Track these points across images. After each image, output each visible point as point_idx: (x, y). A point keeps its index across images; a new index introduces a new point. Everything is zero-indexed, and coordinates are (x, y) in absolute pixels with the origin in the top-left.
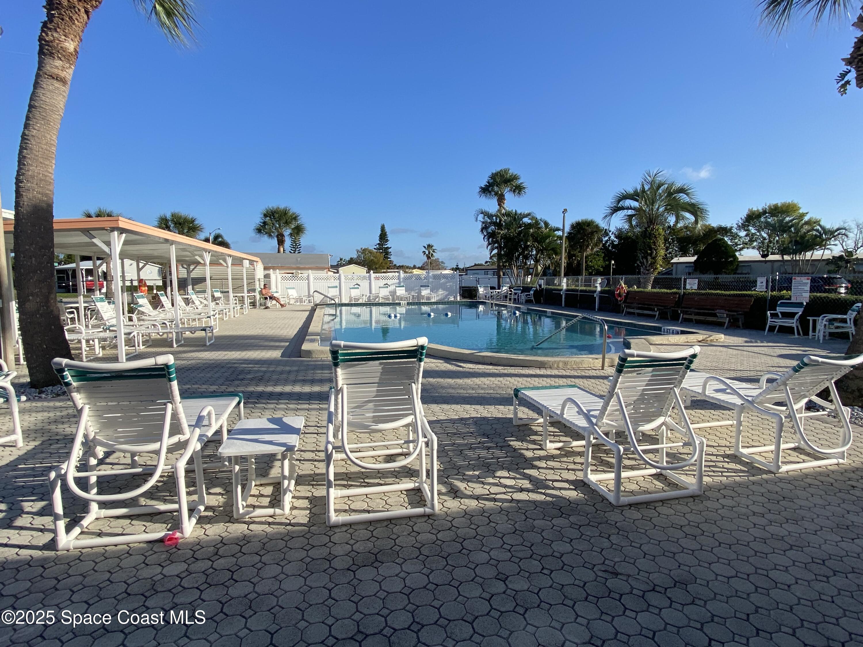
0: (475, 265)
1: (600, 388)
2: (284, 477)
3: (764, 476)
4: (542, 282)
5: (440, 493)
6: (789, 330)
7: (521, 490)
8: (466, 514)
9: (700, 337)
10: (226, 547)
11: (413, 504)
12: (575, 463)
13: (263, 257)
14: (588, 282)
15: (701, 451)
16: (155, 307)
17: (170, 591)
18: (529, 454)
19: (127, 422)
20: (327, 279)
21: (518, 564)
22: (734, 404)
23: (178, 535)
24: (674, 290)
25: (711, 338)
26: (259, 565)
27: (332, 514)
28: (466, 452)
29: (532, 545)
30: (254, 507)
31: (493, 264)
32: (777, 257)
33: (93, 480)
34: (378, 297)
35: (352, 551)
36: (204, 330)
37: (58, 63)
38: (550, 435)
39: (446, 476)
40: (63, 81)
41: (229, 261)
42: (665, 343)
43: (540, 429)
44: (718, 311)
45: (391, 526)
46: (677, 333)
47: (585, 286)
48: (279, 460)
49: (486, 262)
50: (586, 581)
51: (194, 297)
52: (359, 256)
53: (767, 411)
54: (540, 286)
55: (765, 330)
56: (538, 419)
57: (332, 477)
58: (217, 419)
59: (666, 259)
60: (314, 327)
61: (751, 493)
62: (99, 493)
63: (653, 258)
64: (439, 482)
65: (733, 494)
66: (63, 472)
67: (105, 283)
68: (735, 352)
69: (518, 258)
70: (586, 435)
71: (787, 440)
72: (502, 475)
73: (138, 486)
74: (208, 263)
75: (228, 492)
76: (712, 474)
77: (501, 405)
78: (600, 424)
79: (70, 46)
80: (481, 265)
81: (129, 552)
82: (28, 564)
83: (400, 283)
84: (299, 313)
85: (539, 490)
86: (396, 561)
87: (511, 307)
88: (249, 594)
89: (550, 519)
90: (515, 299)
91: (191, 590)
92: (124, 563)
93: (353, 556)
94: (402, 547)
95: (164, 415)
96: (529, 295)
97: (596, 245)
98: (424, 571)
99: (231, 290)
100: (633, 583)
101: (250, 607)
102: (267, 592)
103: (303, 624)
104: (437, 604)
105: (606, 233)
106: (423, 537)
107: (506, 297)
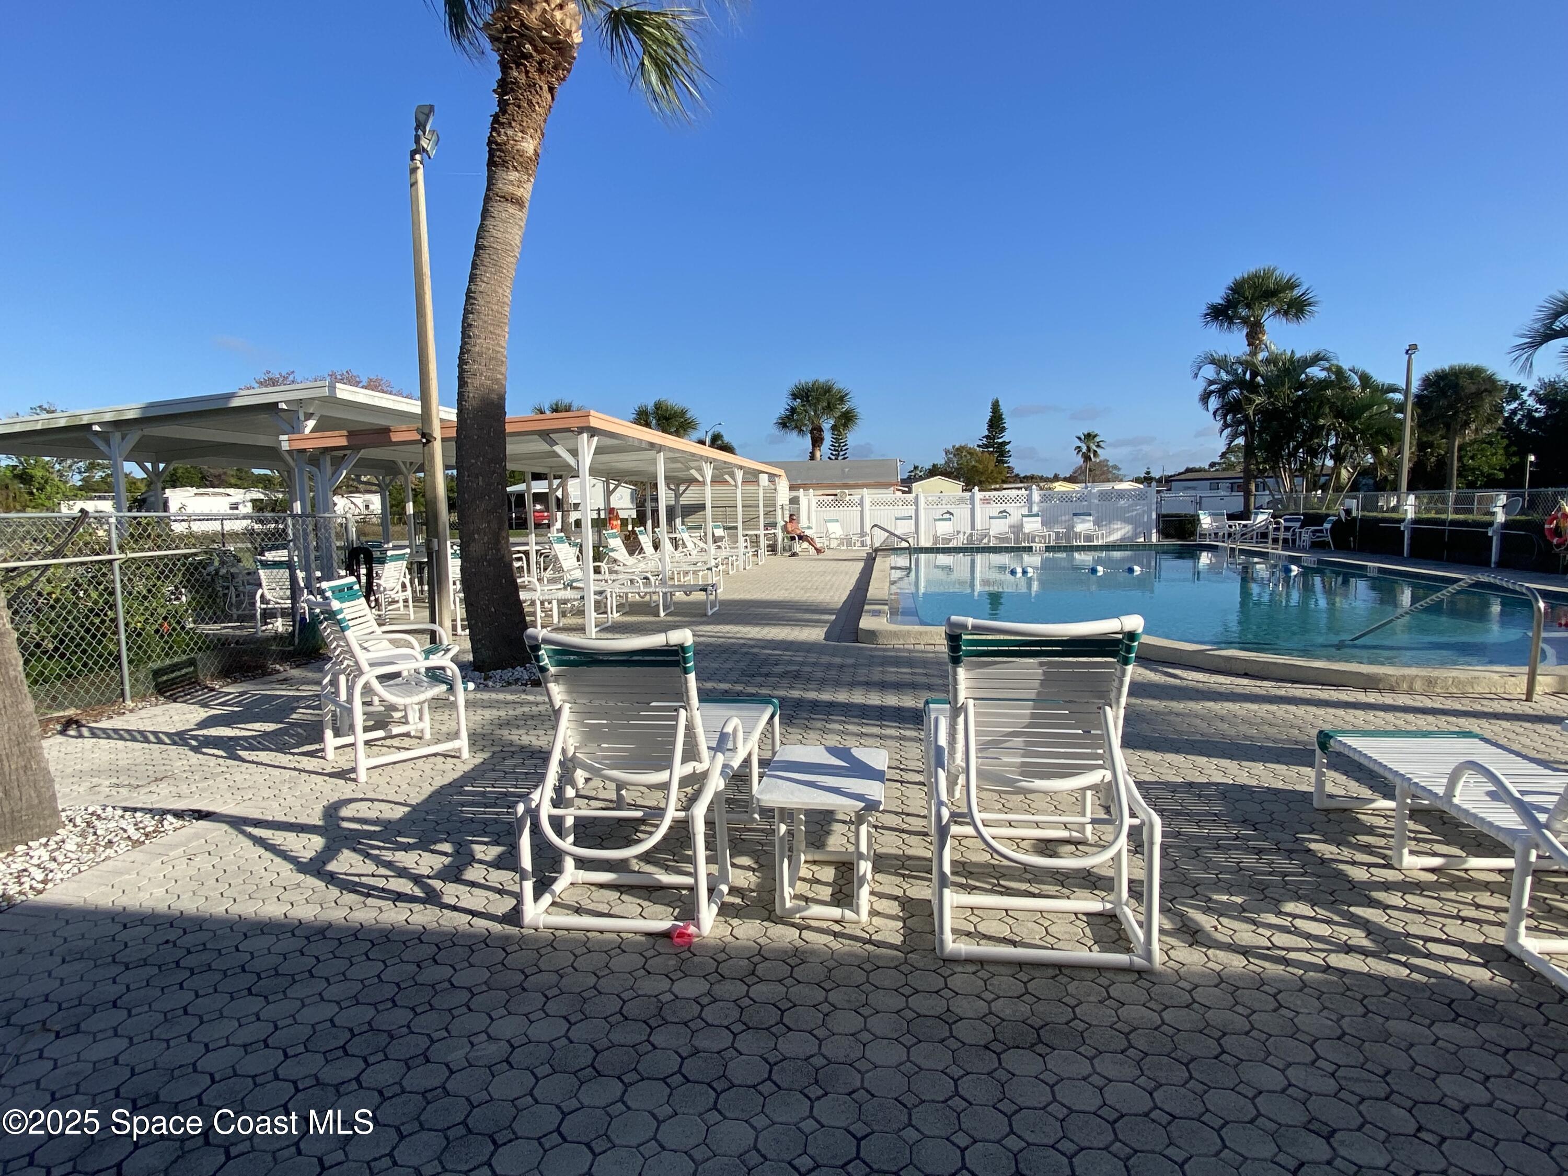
0: (1188, 470)
1: (1528, 741)
2: (861, 856)
4: (1351, 504)
5: (1162, 931)
7: (1348, 949)
8: (1222, 980)
10: (767, 964)
11: (1101, 942)
12: (1478, 906)
13: (789, 468)
14: (1466, 504)
16: (631, 553)
17: (685, 1024)
18: (1359, 874)
19: (612, 735)
20: (893, 503)
21: (1356, 1107)
23: (692, 929)
26: (826, 1008)
27: (948, 936)
28: (1210, 854)
29: (1388, 1072)
30: (807, 900)
31: (1228, 466)
33: (569, 822)
34: (987, 535)
35: (991, 1013)
36: (704, 589)
37: (513, 176)
38: (1410, 838)
39: (1170, 897)
40: (518, 202)
41: (739, 475)
43: (1381, 822)
45: (1063, 979)
47: (1459, 511)
48: (848, 823)
49: (1213, 465)
51: (685, 536)
52: (949, 461)
54: (1348, 512)
56: (1373, 801)
57: (947, 869)
58: (745, 740)
60: (877, 588)
62: (575, 844)
64: (1164, 910)
66: (533, 805)
67: (559, 514)
69: (1293, 454)
70: (1516, 846)
72: (1297, 912)
73: (629, 842)
74: (708, 479)
75: (761, 866)
77: (1278, 762)
78: (1558, 826)
79: (529, 146)
80: (1204, 470)
81: (621, 947)
82: (484, 941)
83: (1030, 509)
84: (846, 563)
85: (1391, 956)
86: (1080, 1050)
87: (1280, 556)
88: (812, 1056)
89: (1428, 1022)
90: (1285, 541)
91: (718, 1030)
92: (615, 964)
93: (993, 1024)
94: (1090, 1025)
95: (675, 727)
96: (1321, 531)
97: (1488, 421)
98: (1142, 1082)
99: (740, 525)
101: (816, 1081)
102: (842, 1059)
103: (911, 1134)
104: (1175, 1154)
105: (1514, 393)
106: (1132, 1013)
107: (1265, 535)
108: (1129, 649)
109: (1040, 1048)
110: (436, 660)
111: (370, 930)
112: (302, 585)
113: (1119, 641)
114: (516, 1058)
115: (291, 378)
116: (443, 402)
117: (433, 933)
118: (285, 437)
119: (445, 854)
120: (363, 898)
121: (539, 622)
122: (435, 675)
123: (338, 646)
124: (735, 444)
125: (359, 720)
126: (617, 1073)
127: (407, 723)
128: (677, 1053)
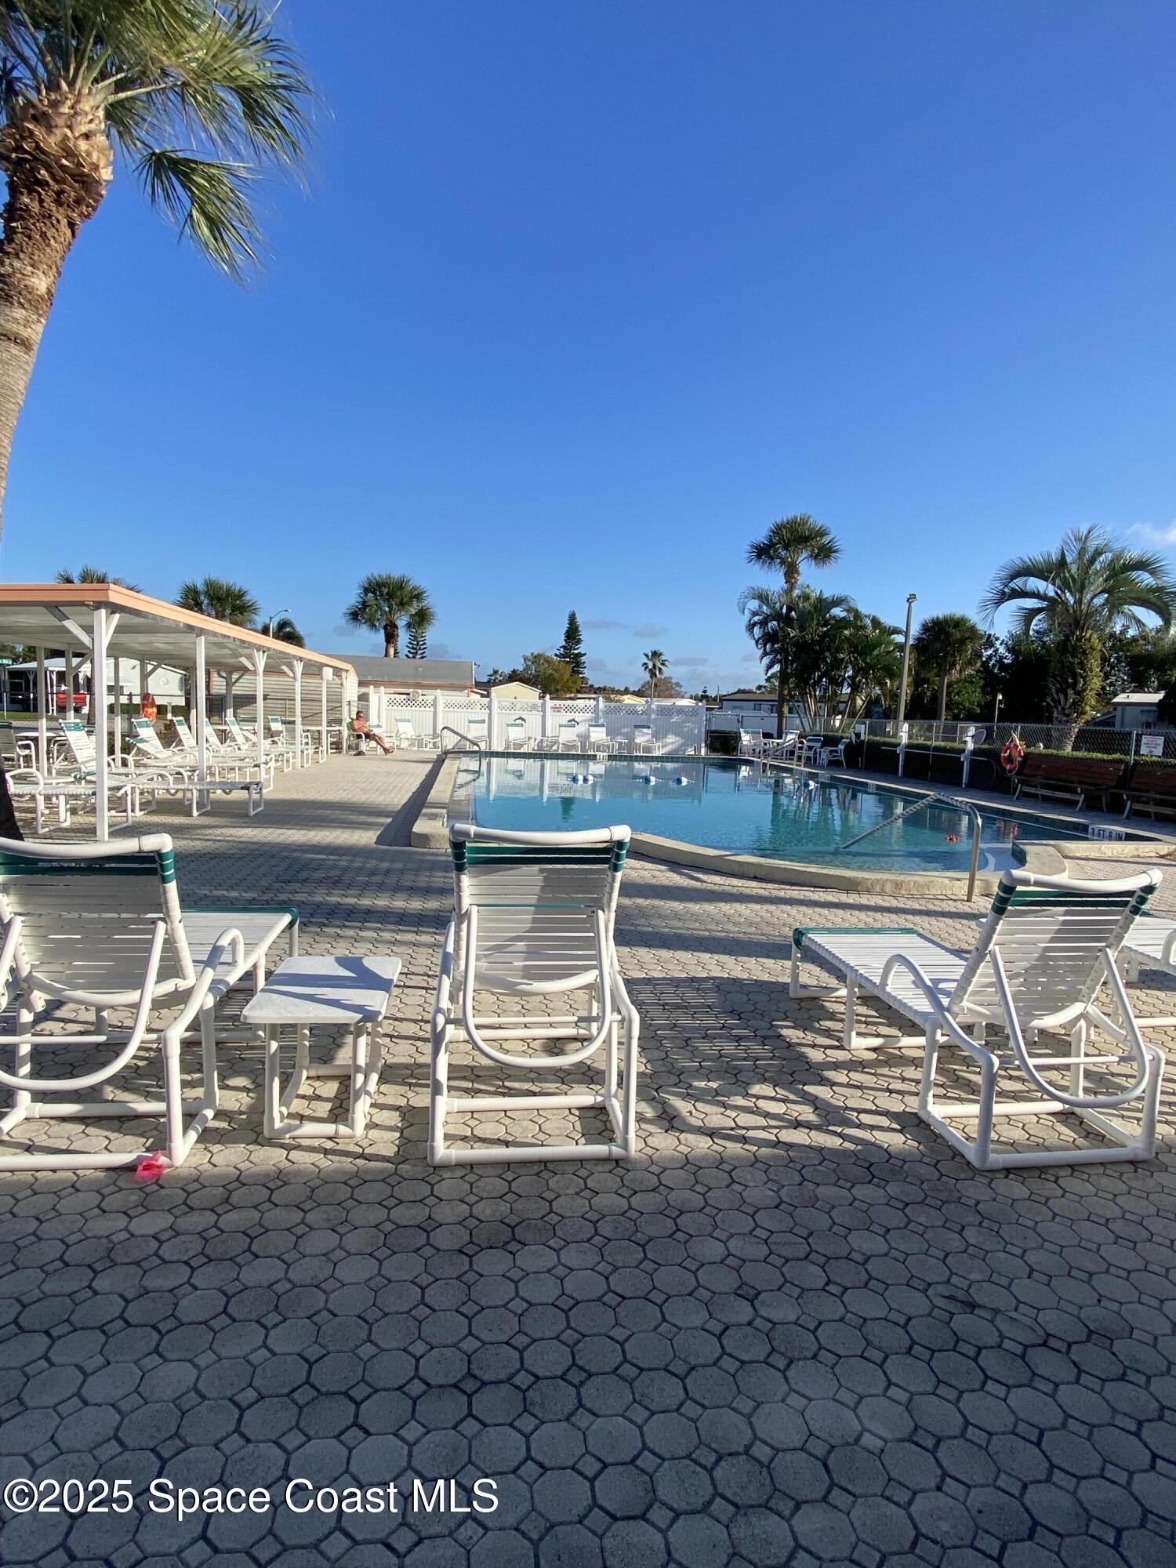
0: (740, 691)
1: (961, 936)
2: (358, 1069)
4: (861, 728)
5: (640, 1118)
7: (797, 1124)
8: (688, 1162)
9: (1164, 849)
10: (244, 1190)
11: (590, 1136)
12: (904, 1079)
13: (356, 662)
14: (950, 733)
15: (1156, 1073)
16: (167, 744)
17: (138, 1264)
18: (816, 1056)
19: (89, 951)
20: (468, 706)
21: (779, 1269)
23: (163, 1160)
24: (1117, 756)
26: (301, 1229)
27: (439, 1143)
28: (697, 1043)
29: (811, 1234)
30: (302, 1118)
31: (771, 690)
33: (25, 1050)
34: (556, 742)
35: (471, 1216)
36: (246, 788)
37: (19, 313)
38: (859, 1022)
39: (656, 1087)
40: (25, 345)
41: (299, 667)
42: (1093, 855)
43: (841, 1008)
45: (545, 1174)
46: (1119, 838)
47: (944, 739)
48: (350, 1036)
49: (759, 687)
50: (912, 1313)
51: (235, 729)
52: (527, 668)
54: (858, 735)
56: (837, 989)
57: (442, 1074)
58: (247, 954)
59: (1104, 696)
60: (440, 791)
62: (33, 1076)
63: (1079, 693)
64: (640, 1097)
67: (87, 697)
69: (818, 683)
70: (927, 1028)
72: (761, 1093)
73: (104, 1064)
74: (261, 668)
75: (257, 1086)
77: (768, 957)
78: (956, 1009)
79: (41, 283)
80: (750, 692)
81: (75, 1185)
83: (597, 719)
84: (414, 765)
85: (831, 1128)
86: (550, 1243)
87: (801, 772)
88: (277, 1282)
89: (849, 1184)
90: (808, 759)
91: (174, 1266)
92: (64, 1205)
93: (471, 1227)
94: (563, 1217)
96: (836, 751)
97: (970, 663)
98: (601, 1267)
99: (298, 720)
100: (1004, 1327)
101: (276, 1307)
102: (309, 1281)
103: (368, 1350)
104: (619, 1333)
105: (990, 642)
106: (603, 1201)
107: (792, 753)
108: (619, 855)
109: (513, 1246)
113: (610, 850)
126: (45, 1327)
128: (121, 1296)
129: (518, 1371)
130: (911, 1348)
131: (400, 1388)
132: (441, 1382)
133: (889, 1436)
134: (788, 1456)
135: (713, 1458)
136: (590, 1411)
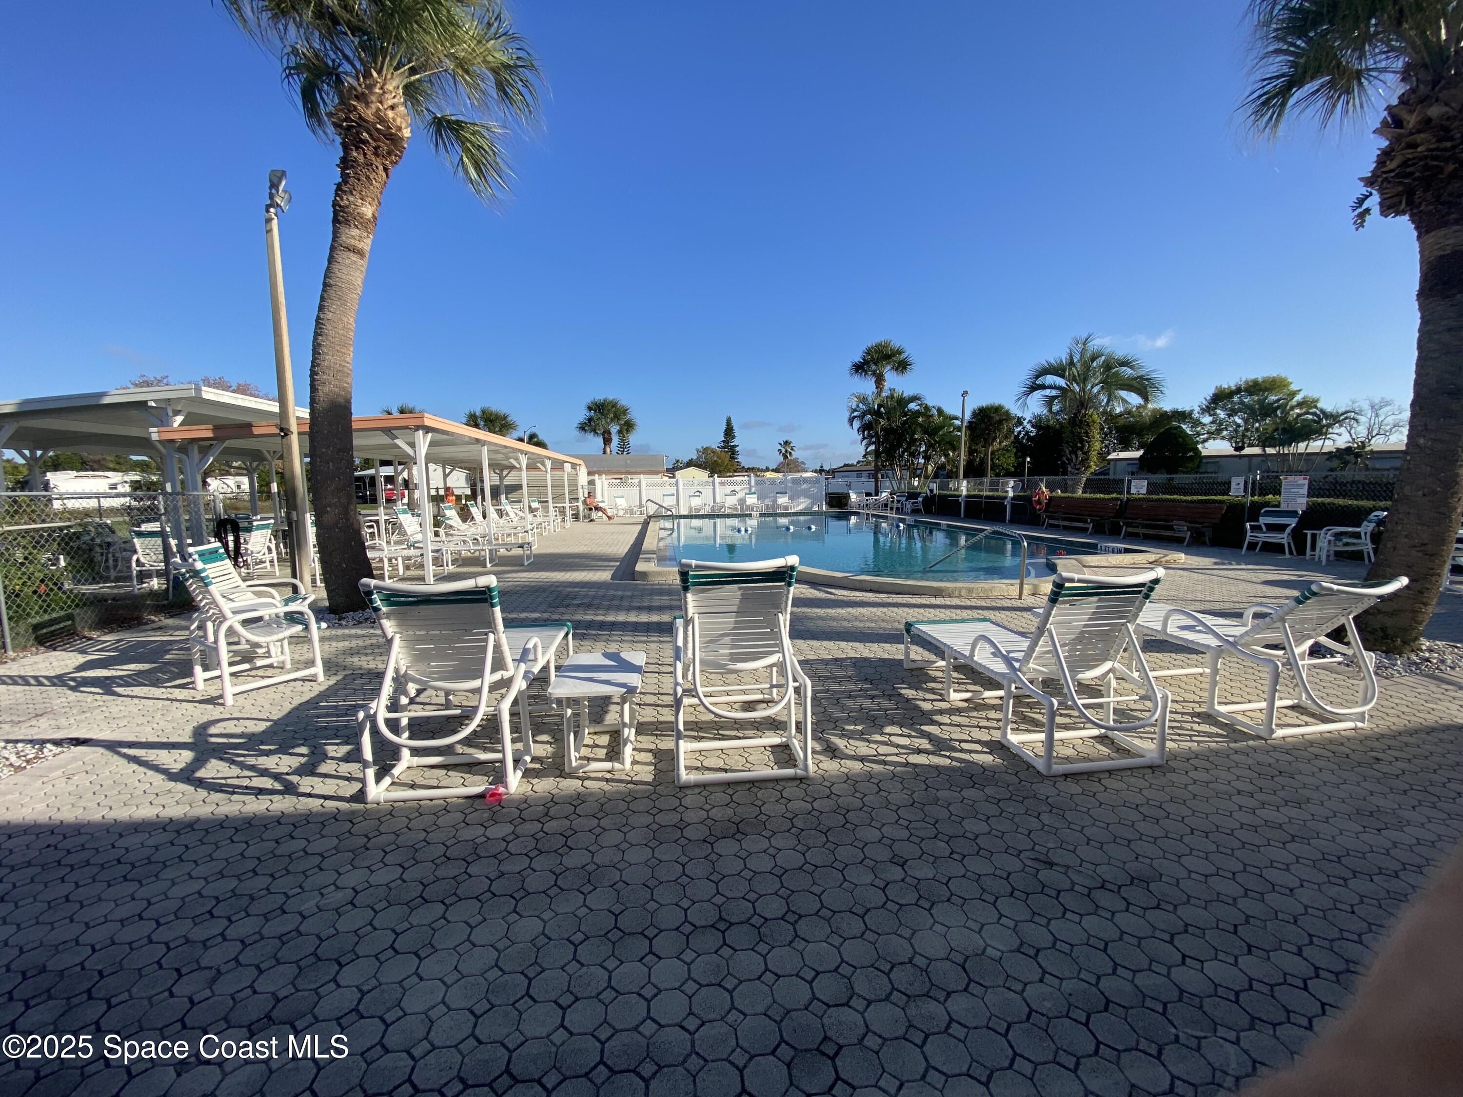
0: (845, 465)
1: (1017, 622)
2: (624, 725)
3: (1251, 743)
4: (933, 486)
5: (814, 752)
6: (1278, 549)
7: (919, 751)
8: (848, 778)
9: (1152, 557)
10: (557, 807)
11: (780, 764)
12: (988, 719)
13: (585, 458)
14: (994, 486)
15: (1165, 707)
16: (464, 521)
17: (495, 856)
18: (926, 706)
19: (441, 655)
20: (662, 485)
21: (919, 845)
22: (1208, 647)
23: (501, 790)
24: (1114, 495)
25: (1167, 558)
26: (598, 830)
27: (683, 772)
28: (845, 701)
29: (937, 822)
30: (589, 759)
31: (868, 463)
32: (1257, 450)
33: (404, 722)
34: (723, 506)
35: (708, 818)
36: (521, 546)
37: (355, 232)
38: (954, 682)
39: (822, 730)
40: (360, 253)
41: (549, 464)
42: (1102, 564)
43: (940, 674)
44: (1175, 522)
45: (754, 790)
46: (1120, 552)
47: (991, 490)
48: (618, 704)
49: (859, 462)
50: (1011, 870)
51: (508, 508)
52: (699, 457)
53: (1255, 656)
54: (931, 491)
55: (1242, 548)
56: (935, 662)
57: (681, 727)
58: (543, 653)
59: (1102, 456)
60: (649, 543)
61: (1234, 764)
62: (411, 738)
63: (1085, 453)
64: (814, 738)
65: (1208, 765)
66: (372, 712)
67: (406, 492)
68: (1201, 577)
69: (902, 456)
70: (1005, 683)
71: (1282, 695)
72: (892, 732)
73: (455, 732)
74: (524, 467)
75: (556, 740)
76: (1177, 737)
77: (886, 642)
78: (1024, 669)
79: (368, 211)
80: (852, 465)
81: (446, 807)
82: (335, 818)
83: (750, 489)
84: (629, 526)
85: (942, 753)
86: (763, 833)
88: (587, 865)
89: (959, 789)
90: (897, 509)
91: (518, 857)
92: (441, 822)
93: (709, 825)
94: (770, 817)
95: (485, 647)
96: (917, 503)
97: (1006, 437)
98: (799, 848)
99: (550, 500)
100: (1074, 877)
101: (589, 881)
102: (608, 863)
103: (652, 905)
104: (817, 889)
105: (1020, 421)
106: (795, 805)
107: (886, 505)
108: (791, 577)
109: (738, 836)
110: (293, 607)
111: (235, 819)
112: (175, 550)
113: (785, 572)
114: (359, 900)
115: (165, 381)
116: (297, 404)
117: (290, 816)
118: (155, 430)
119: (302, 755)
120: (228, 796)
121: (387, 574)
122: (293, 618)
123: (204, 598)
124: (546, 440)
125: (224, 655)
126: (441, 898)
127: (270, 656)
128: (488, 878)
129: (753, 916)
130: (1012, 893)
131: (677, 929)
132: (703, 923)
133: (1005, 949)
134: (938, 964)
135: (889, 966)
136: (803, 939)
